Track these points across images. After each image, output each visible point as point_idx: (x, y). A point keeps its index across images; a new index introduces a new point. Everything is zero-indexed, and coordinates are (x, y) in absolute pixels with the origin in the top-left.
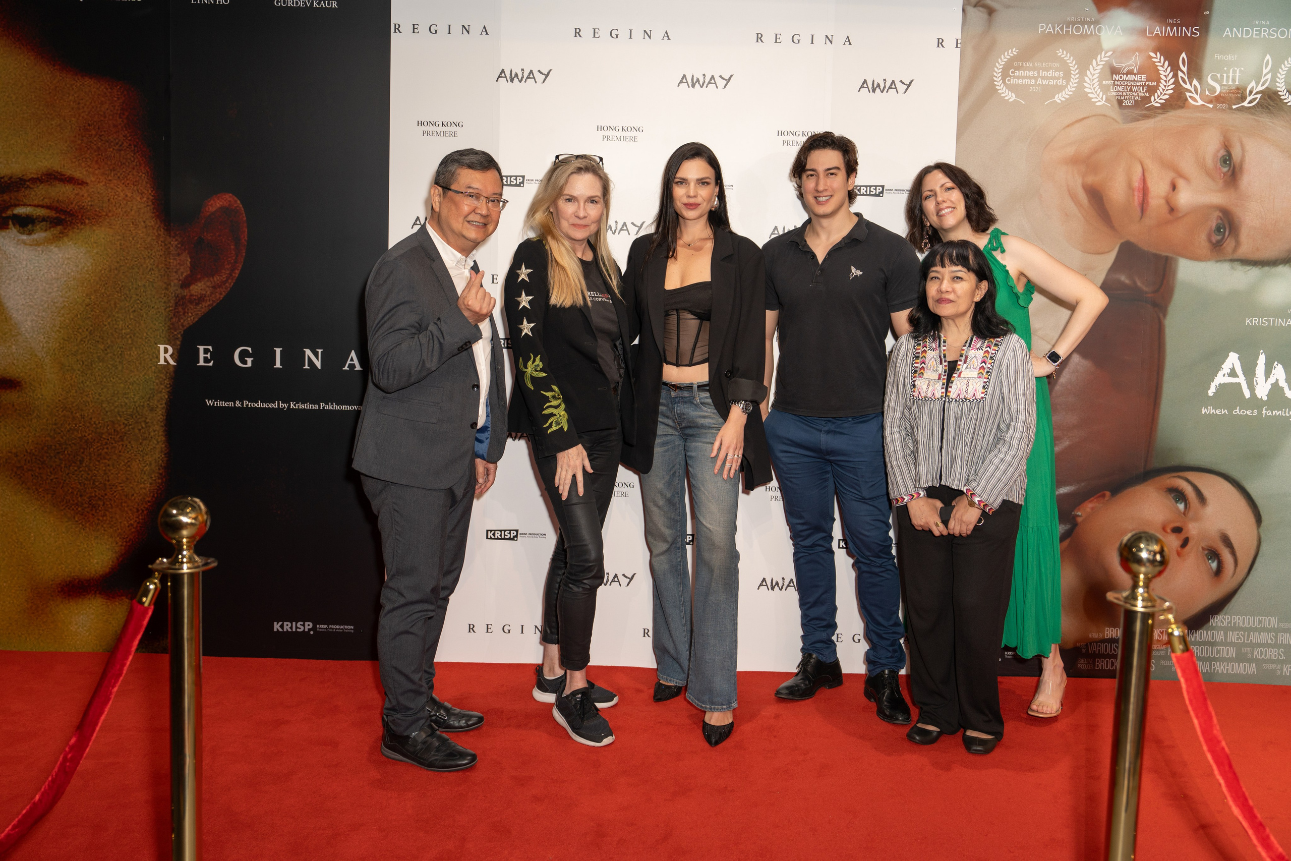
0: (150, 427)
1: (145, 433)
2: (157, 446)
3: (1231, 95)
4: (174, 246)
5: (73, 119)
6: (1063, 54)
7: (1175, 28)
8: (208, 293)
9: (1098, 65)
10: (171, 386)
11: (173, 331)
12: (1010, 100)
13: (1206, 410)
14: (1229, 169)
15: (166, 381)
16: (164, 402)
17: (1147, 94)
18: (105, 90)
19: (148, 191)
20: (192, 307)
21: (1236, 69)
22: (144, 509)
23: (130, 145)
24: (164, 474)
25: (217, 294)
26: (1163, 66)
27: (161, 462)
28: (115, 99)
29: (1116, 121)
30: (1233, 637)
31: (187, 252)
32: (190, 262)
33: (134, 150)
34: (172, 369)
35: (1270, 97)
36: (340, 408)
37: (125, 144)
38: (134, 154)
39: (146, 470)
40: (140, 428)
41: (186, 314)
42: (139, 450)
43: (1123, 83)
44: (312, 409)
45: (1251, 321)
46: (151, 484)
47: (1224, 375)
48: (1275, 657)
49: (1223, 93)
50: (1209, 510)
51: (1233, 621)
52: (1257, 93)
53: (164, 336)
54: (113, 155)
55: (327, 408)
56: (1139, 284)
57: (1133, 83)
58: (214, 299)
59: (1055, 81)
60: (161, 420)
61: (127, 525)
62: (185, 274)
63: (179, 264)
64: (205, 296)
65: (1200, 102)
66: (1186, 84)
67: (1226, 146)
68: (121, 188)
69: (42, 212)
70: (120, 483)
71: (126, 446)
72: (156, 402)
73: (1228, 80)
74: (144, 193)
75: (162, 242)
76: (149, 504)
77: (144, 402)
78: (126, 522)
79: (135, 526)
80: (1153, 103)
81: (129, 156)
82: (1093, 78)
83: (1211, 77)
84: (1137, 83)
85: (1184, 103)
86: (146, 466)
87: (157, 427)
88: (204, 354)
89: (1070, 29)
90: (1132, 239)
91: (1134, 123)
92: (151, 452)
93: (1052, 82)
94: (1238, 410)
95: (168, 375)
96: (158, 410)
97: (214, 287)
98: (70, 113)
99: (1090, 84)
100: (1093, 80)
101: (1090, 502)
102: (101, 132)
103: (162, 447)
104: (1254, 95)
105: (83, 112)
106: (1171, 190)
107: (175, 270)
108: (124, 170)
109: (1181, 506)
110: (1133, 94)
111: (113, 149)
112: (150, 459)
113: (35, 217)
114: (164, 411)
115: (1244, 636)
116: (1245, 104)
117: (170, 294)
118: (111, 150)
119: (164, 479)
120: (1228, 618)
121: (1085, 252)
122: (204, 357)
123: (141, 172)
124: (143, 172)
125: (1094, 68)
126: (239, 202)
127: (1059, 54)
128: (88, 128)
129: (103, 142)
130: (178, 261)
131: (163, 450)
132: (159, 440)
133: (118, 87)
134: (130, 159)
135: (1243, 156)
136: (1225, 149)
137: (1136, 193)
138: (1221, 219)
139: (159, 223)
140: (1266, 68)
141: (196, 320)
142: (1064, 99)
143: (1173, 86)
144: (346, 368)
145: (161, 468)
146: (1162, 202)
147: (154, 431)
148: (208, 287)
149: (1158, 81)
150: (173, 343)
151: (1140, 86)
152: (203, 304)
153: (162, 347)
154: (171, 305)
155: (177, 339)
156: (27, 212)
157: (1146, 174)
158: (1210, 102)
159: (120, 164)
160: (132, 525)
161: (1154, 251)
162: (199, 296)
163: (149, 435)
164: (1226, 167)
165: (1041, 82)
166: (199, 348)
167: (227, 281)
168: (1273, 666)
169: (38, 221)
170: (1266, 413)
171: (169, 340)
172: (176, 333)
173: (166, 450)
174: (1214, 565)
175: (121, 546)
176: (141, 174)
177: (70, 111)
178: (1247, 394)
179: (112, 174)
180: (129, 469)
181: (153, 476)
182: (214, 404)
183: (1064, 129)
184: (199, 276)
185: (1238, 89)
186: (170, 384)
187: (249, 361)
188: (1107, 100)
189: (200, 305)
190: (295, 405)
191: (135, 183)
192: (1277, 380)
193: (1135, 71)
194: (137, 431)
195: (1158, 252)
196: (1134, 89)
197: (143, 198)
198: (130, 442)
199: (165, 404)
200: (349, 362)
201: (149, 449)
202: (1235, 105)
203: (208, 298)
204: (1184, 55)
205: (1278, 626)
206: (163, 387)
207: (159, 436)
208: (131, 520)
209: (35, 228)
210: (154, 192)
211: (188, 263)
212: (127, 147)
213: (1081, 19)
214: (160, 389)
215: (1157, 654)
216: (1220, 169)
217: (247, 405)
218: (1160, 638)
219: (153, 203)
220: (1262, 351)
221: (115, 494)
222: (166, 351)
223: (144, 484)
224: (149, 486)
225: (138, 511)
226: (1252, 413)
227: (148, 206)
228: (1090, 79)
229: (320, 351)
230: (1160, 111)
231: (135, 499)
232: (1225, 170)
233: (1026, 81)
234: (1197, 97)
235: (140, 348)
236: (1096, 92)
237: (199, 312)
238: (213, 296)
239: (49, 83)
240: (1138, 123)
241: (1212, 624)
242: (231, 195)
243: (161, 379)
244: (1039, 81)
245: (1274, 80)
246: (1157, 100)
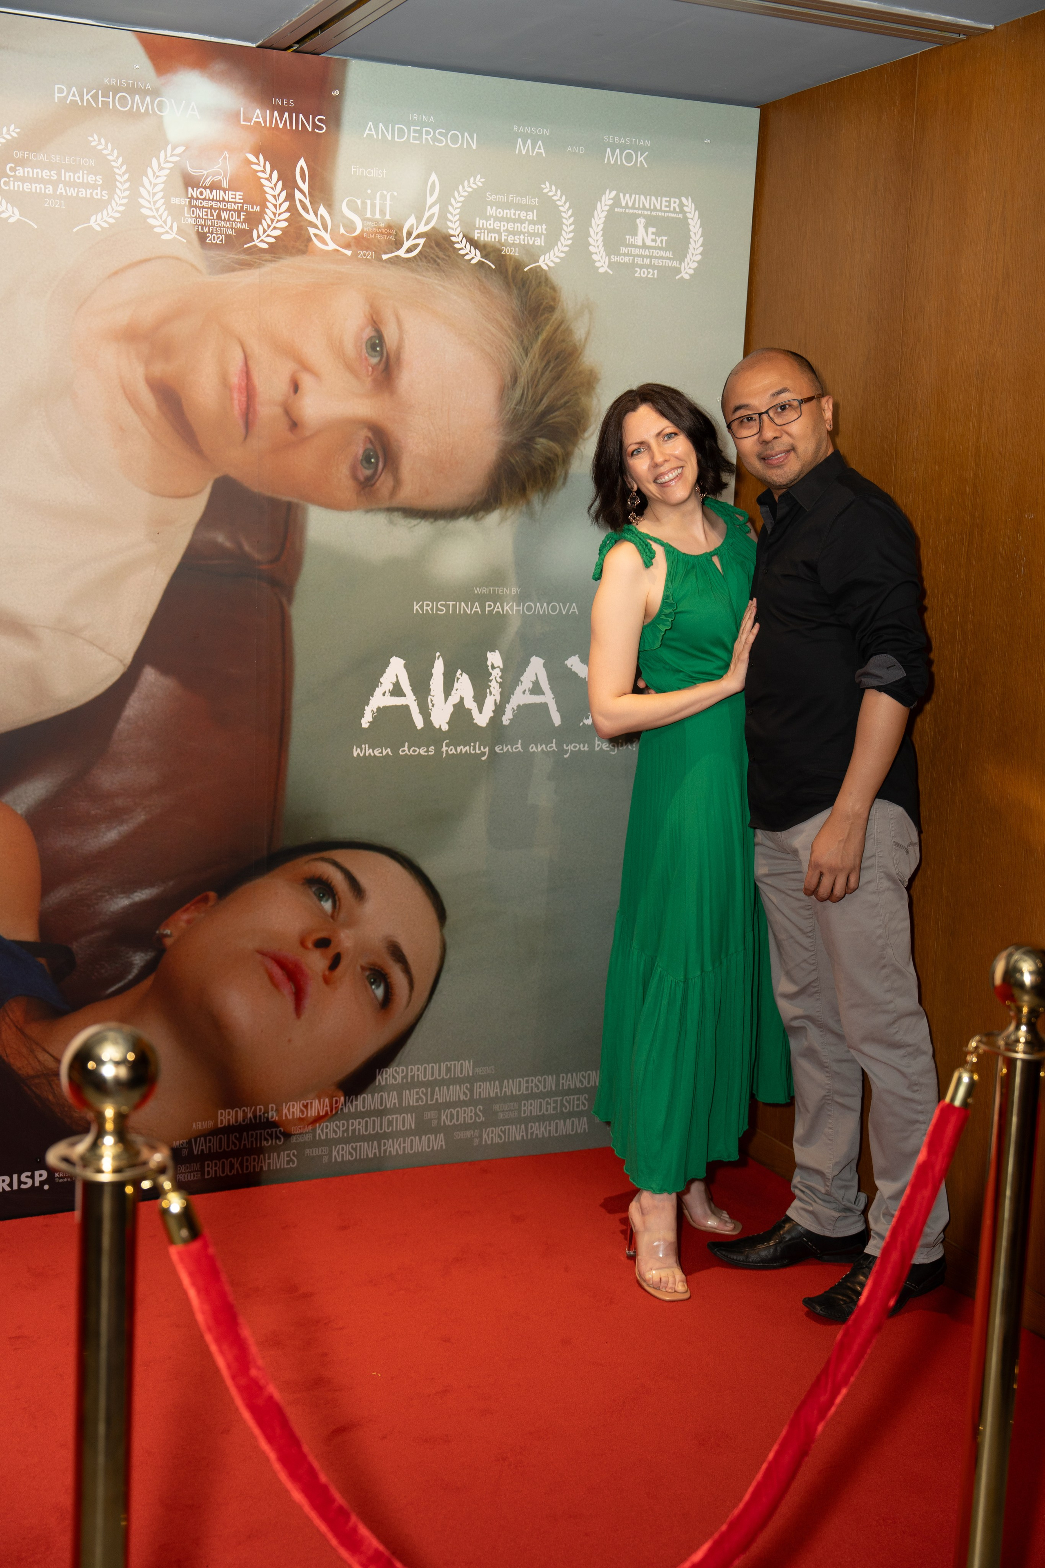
3: (379, 236)
6: (100, 144)
7: (286, 114)
9: (161, 169)
12: (11, 220)
13: (359, 750)
14: (381, 360)
17: (245, 226)
21: (385, 193)
26: (269, 179)
29: (197, 269)
30: (411, 1098)
35: (438, 244)
43: (205, 203)
45: (422, 607)
47: (384, 694)
48: (471, 1119)
49: (366, 232)
50: (370, 907)
51: (410, 1074)
52: (418, 236)
56: (247, 548)
57: (222, 205)
59: (89, 191)
65: (332, 246)
66: (308, 212)
67: (374, 322)
73: (373, 212)
80: (256, 242)
82: (155, 191)
83: (347, 204)
84: (228, 206)
85: (306, 246)
89: (110, 100)
90: (233, 473)
91: (227, 275)
93: (83, 193)
94: (406, 748)
99: (149, 202)
100: (154, 194)
101: (185, 911)
104: (415, 238)
106: (291, 391)
109: (327, 905)
110: (224, 224)
115: (426, 1095)
116: (402, 253)
120: (403, 1071)
121: (155, 493)
125: (154, 173)
127: (93, 144)
135: (401, 340)
136: (373, 327)
137: (236, 395)
138: (371, 442)
140: (431, 195)
142: (105, 225)
143: (287, 215)
146: (278, 411)
149: (263, 204)
151: (234, 210)
157: (250, 363)
158: (347, 246)
161: (269, 494)
164: (375, 356)
165: (63, 191)
168: (469, 1134)
170: (447, 751)
174: (380, 992)
178: (419, 722)
183: (109, 277)
185: (389, 227)
188: (180, 231)
192: (462, 699)
193: (225, 185)
195: (275, 495)
196: (224, 215)
202: (386, 253)
204: (302, 163)
205: (473, 1073)
213: (128, 84)
215: (300, 1140)
216: (366, 359)
218: (303, 1114)
220: (438, 654)
226: (428, 751)
228: (149, 192)
230: (267, 256)
232: (374, 360)
233: (38, 187)
234: (327, 237)
236: (161, 216)
240: (233, 274)
241: (380, 1083)
244: (61, 189)
245: (443, 215)
246: (263, 237)
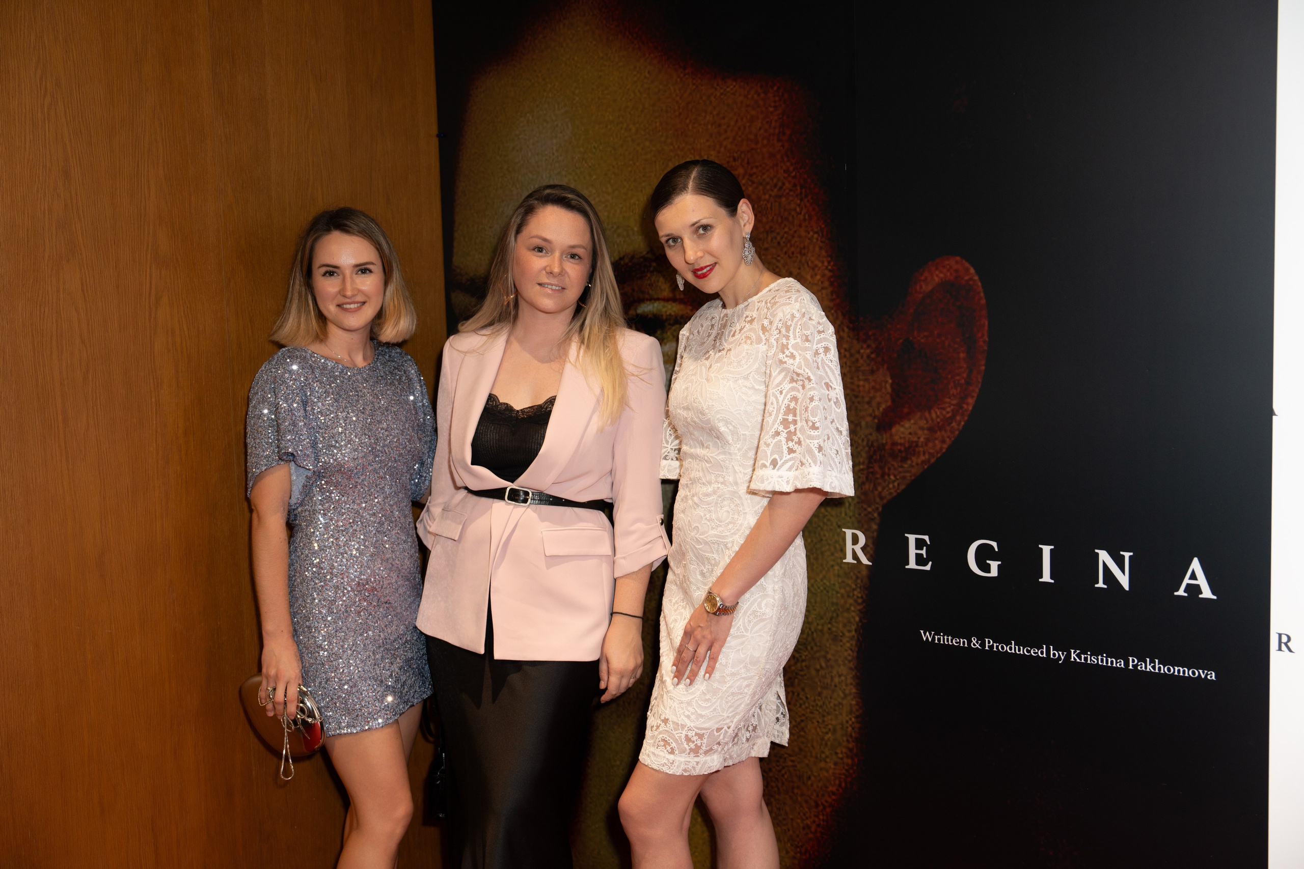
0: (832, 667)
1: (825, 677)
2: (844, 702)
4: (865, 356)
5: (712, 153)
8: (922, 439)
10: (864, 602)
11: (865, 506)
15: (855, 593)
16: (853, 628)
18: (756, 97)
19: (823, 262)
20: (896, 464)
22: (826, 804)
23: (795, 185)
24: (855, 750)
25: (937, 442)
27: (850, 729)
28: (771, 109)
31: (885, 367)
32: (892, 385)
33: (801, 193)
34: (865, 572)
36: (1169, 670)
37: (787, 185)
38: (801, 200)
39: (829, 739)
40: (818, 667)
41: (886, 477)
42: (817, 705)
44: (1112, 667)
46: (836, 764)
53: (851, 514)
54: (769, 206)
55: (1142, 667)
58: (931, 451)
60: (850, 658)
61: (801, 825)
62: (883, 406)
63: (873, 388)
64: (917, 446)
68: (782, 261)
69: (674, 309)
70: (790, 755)
71: (798, 695)
72: (841, 626)
74: (816, 266)
75: (846, 350)
76: (833, 797)
77: (823, 625)
78: (799, 821)
79: (813, 830)
81: (793, 206)
86: (827, 733)
87: (843, 670)
88: (917, 548)
92: (835, 710)
95: (859, 581)
96: (844, 641)
97: (931, 430)
98: (708, 144)
102: (752, 168)
103: (851, 705)
105: (725, 139)
107: (867, 399)
108: (786, 229)
111: (770, 196)
112: (834, 723)
113: (664, 317)
114: (854, 643)
117: (860, 441)
118: (767, 197)
119: (856, 760)
122: (917, 554)
123: (812, 230)
124: (815, 230)
126: (972, 271)
128: (734, 164)
129: (755, 185)
130: (873, 384)
131: (854, 710)
132: (847, 692)
133: (775, 88)
134: (795, 210)
139: (841, 317)
141: (903, 487)
144: (1181, 592)
145: (850, 740)
147: (840, 676)
148: (922, 429)
150: (866, 526)
152: (914, 459)
153: (849, 533)
154: (861, 460)
155: (873, 520)
156: (655, 310)
159: (780, 220)
160: (809, 827)
162: (907, 445)
163: (832, 680)
166: (907, 538)
167: (952, 418)
169: (670, 324)
171: (859, 522)
172: (870, 510)
173: (857, 710)
175: (794, 858)
176: (811, 233)
177: (707, 141)
179: (769, 239)
180: (802, 733)
181: (838, 751)
182: (933, 639)
184: (906, 410)
186: (862, 597)
187: (994, 565)
189: (909, 462)
190: (1079, 656)
191: (803, 251)
194: (813, 672)
197: (816, 275)
198: (803, 690)
199: (856, 631)
200: (1187, 581)
201: (832, 705)
203: (921, 449)
206: (851, 601)
207: (846, 685)
208: (807, 818)
209: (665, 335)
210: (832, 264)
211: (888, 386)
212: (791, 190)
214: (848, 606)
217: (991, 647)
219: (832, 284)
221: (783, 772)
222: (855, 540)
223: (826, 762)
224: (832, 766)
225: (817, 806)
227: (823, 288)
229: (1127, 555)
231: (812, 785)
235: (815, 533)
237: (908, 475)
238: (930, 445)
239: (678, 99)
242: (958, 258)
243: (848, 589)
